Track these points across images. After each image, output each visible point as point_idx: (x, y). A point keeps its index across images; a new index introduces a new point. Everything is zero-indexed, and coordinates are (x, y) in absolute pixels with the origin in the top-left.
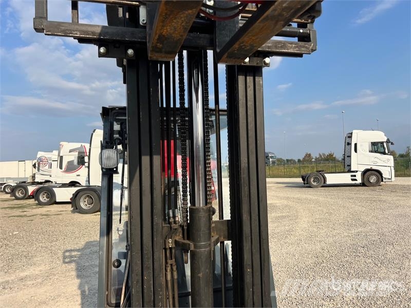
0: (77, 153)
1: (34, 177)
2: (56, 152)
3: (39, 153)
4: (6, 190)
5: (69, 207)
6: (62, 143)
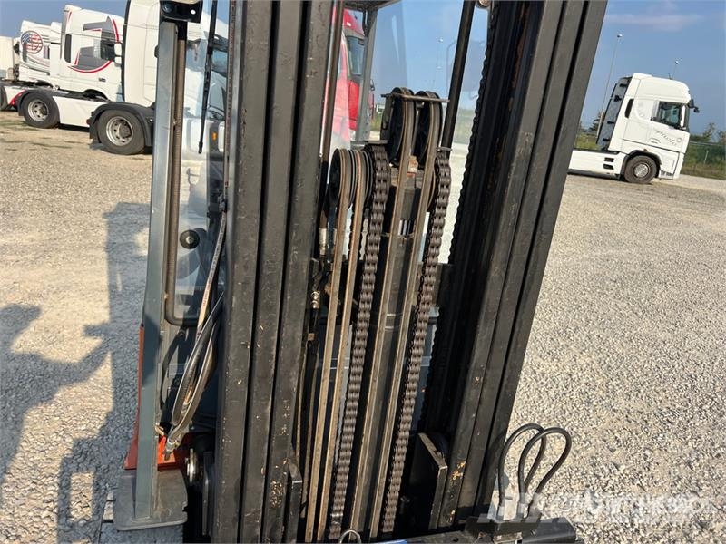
0: (99, 34)
1: (16, 70)
2: (56, 26)
3: (24, 22)
5: (86, 138)
6: (69, 7)
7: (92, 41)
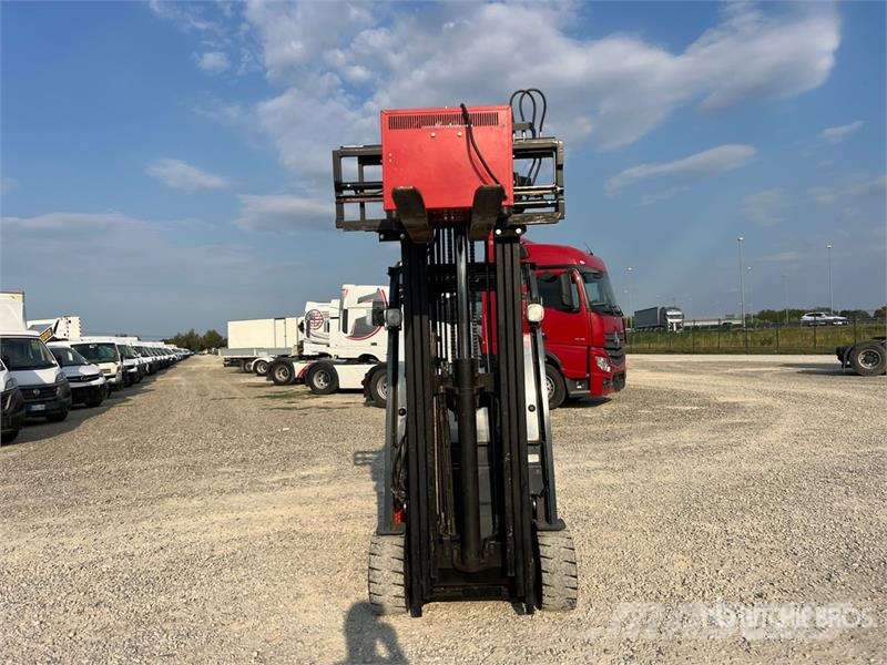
0: (371, 304)
1: (300, 346)
2: (335, 303)
3: (308, 303)
4: (259, 370)
5: (361, 398)
6: (345, 286)
7: (365, 311)
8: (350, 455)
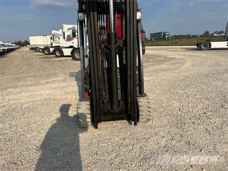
0: (71, 31)
1: (52, 44)
2: (61, 30)
3: (53, 31)
4: (40, 51)
5: (71, 58)
6: (63, 25)
7: (70, 33)
8: (68, 74)
